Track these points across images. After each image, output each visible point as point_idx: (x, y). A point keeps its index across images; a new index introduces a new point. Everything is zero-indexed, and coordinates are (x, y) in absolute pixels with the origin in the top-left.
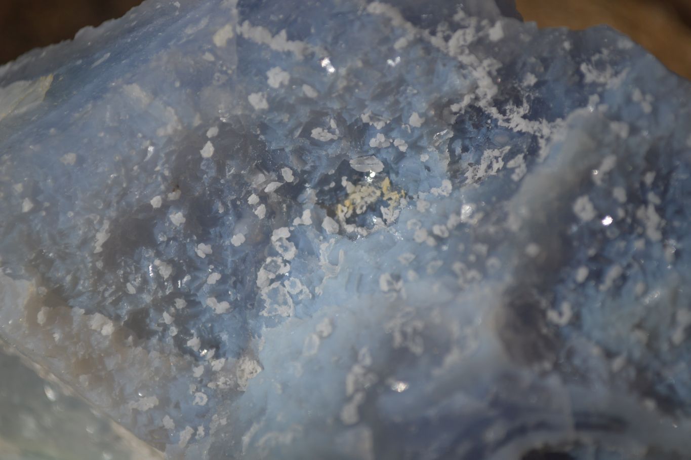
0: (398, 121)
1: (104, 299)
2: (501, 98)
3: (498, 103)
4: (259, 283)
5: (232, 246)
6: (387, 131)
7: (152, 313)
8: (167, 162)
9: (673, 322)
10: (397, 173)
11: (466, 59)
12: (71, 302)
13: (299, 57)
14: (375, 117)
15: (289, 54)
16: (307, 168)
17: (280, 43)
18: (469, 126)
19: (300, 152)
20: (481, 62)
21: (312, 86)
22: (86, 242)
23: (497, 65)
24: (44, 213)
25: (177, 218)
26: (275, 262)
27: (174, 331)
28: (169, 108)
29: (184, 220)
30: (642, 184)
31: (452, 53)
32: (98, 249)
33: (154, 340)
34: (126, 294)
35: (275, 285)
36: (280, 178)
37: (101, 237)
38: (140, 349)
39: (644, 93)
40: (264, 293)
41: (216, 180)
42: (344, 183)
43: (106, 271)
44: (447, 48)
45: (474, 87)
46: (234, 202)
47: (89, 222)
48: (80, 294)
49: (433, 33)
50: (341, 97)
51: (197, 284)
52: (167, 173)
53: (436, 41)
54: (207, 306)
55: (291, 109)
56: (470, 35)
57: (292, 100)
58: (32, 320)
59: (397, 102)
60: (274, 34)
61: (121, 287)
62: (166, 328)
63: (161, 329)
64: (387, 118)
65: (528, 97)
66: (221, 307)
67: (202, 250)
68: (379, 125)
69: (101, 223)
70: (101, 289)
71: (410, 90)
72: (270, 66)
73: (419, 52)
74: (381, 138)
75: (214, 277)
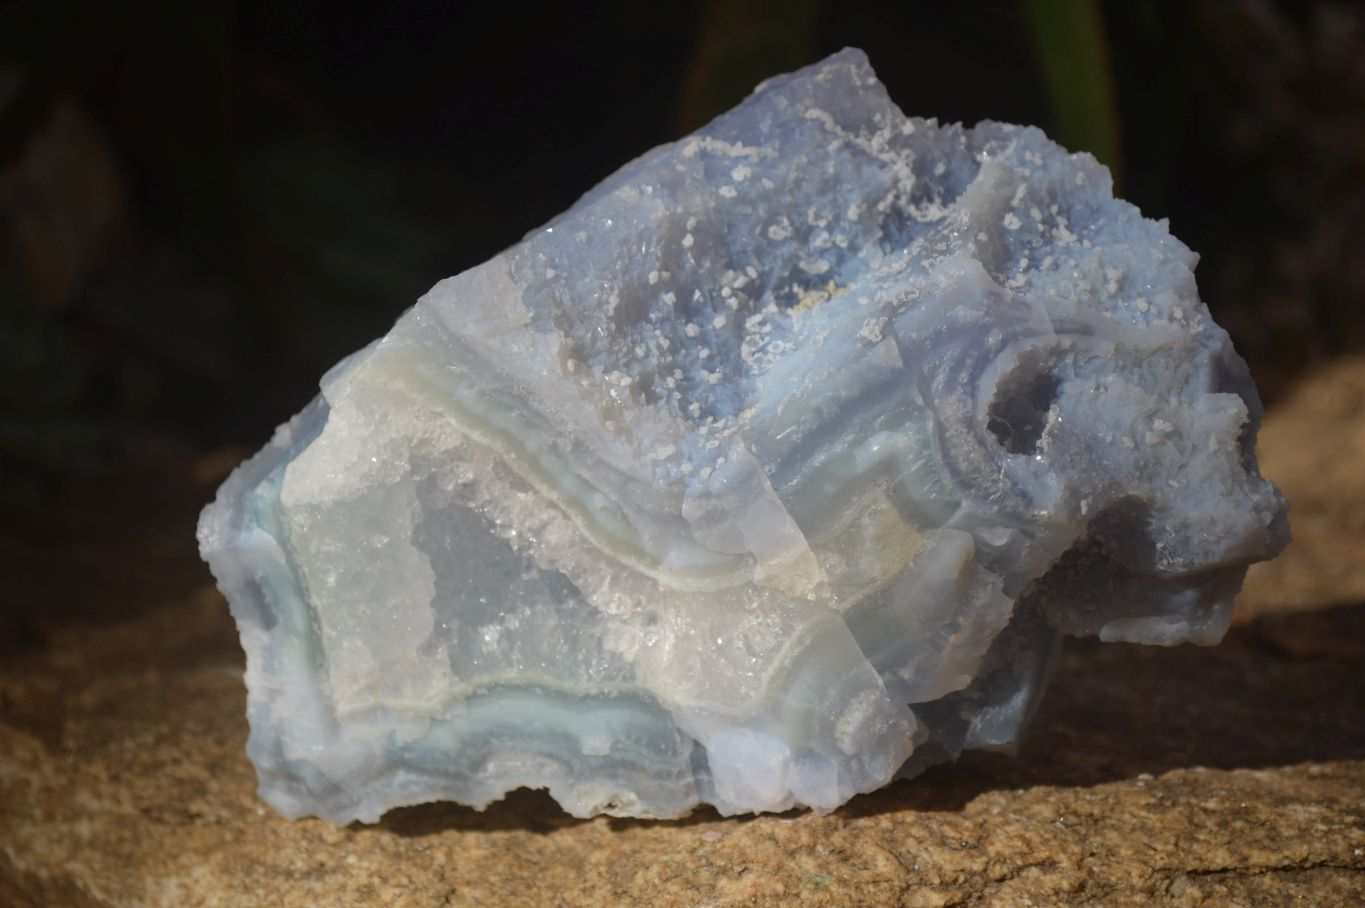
0: (837, 218)
1: (618, 360)
2: (918, 194)
3: (916, 200)
4: (744, 355)
5: (714, 329)
6: (830, 229)
7: (657, 379)
8: (658, 244)
9: (1106, 280)
10: (840, 275)
11: (885, 157)
12: (591, 362)
13: (755, 159)
14: (818, 217)
15: (746, 157)
16: (766, 268)
17: (738, 150)
18: (893, 229)
19: (760, 253)
20: (899, 155)
21: (770, 178)
22: (600, 305)
23: (913, 157)
24: (564, 282)
25: (669, 298)
26: (754, 339)
27: (677, 395)
28: (657, 200)
29: (674, 300)
30: (1051, 215)
31: (875, 153)
32: (611, 312)
33: (662, 402)
34: (635, 358)
35: (757, 355)
36: (746, 274)
37: (614, 301)
38: (651, 407)
39: (1033, 153)
40: (750, 361)
41: (695, 271)
42: (796, 289)
43: (618, 335)
44: (870, 146)
45: (896, 181)
46: (710, 291)
47: (602, 288)
48: (598, 353)
49: (857, 136)
50: (791, 192)
51: (690, 358)
52: (659, 254)
53: (861, 141)
54: (702, 379)
55: (753, 204)
56: (887, 133)
57: (753, 195)
58: (564, 366)
59: (835, 200)
60: (733, 144)
61: (631, 350)
62: (670, 392)
63: (667, 392)
64: (828, 214)
65: (939, 193)
66: (713, 378)
67: (691, 330)
68: (822, 223)
69: (612, 289)
70: (616, 348)
71: (846, 186)
72: (730, 168)
73: (846, 155)
74: (825, 235)
75: (704, 353)
